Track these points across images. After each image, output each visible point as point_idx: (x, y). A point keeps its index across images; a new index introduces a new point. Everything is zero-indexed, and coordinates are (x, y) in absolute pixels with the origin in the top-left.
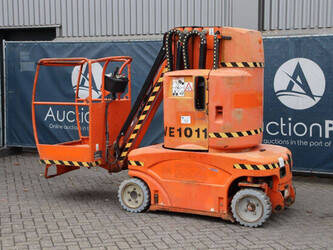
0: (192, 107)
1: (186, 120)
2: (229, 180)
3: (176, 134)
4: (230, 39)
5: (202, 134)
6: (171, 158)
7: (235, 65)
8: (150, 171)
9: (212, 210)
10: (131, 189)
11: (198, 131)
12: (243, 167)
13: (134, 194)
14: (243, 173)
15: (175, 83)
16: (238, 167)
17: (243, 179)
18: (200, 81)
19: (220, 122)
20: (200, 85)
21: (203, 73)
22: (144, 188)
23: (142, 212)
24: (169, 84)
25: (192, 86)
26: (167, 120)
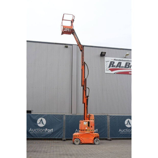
0: (87, 126)
1: (86, 128)
2: (94, 137)
3: (85, 131)
4: (91, 116)
5: (89, 130)
6: (84, 134)
7: (92, 120)
8: (80, 137)
9: (91, 142)
10: (77, 141)
12: (96, 135)
13: (77, 142)
14: (96, 136)
15: (84, 122)
16: (95, 135)
17: (96, 137)
18: (89, 122)
19: (92, 128)
20: (89, 123)
21: (89, 121)
22: (79, 140)
23: (79, 144)
24: (83, 123)
25: (87, 123)
26: (83, 129)
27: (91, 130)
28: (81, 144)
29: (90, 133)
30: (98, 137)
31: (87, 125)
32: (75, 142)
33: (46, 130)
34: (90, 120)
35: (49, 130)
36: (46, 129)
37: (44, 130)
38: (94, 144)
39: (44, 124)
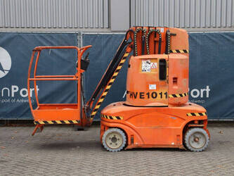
0: (157, 78)
1: (153, 87)
2: (184, 123)
3: (146, 96)
4: (175, 35)
5: (164, 96)
6: (143, 112)
7: (178, 51)
8: (127, 122)
9: (173, 144)
10: (112, 136)
11: (161, 94)
12: (193, 114)
13: (114, 139)
14: (193, 118)
15: (144, 64)
16: (190, 115)
17: (192, 122)
19: (175, 87)
22: (123, 134)
23: (123, 150)
24: (139, 64)
25: (156, 64)
26: (138, 88)
27: (175, 96)
28: (128, 150)
29: (170, 107)
30: (200, 122)
31: (157, 72)
32: (108, 143)
33: (13, 91)
34: (171, 52)
35: (24, 89)
36: (13, 87)
37: (6, 91)
38: (186, 149)
39: (3, 71)
